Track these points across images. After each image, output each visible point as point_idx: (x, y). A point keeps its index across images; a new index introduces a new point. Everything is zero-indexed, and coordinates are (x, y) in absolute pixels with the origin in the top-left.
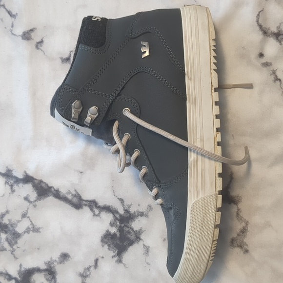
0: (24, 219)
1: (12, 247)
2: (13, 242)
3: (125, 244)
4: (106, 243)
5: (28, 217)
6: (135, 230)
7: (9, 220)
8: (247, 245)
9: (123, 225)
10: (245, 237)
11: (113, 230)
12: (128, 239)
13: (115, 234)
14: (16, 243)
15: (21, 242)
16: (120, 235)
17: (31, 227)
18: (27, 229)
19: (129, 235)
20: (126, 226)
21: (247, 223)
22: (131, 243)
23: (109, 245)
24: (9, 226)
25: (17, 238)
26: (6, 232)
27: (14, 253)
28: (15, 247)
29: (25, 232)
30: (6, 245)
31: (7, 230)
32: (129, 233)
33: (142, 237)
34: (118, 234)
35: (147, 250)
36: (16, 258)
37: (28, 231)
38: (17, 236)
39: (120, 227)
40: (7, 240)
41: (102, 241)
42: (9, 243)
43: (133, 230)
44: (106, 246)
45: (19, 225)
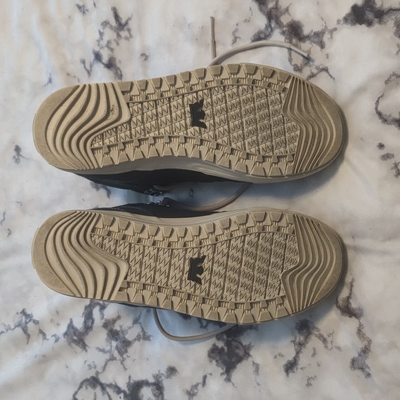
0: (135, 325)
1: (122, 356)
2: (123, 350)
3: (233, 360)
4: (213, 358)
5: (140, 323)
6: (244, 344)
7: (121, 327)
8: (369, 368)
9: (230, 339)
10: (366, 358)
11: (220, 344)
12: (237, 355)
13: (222, 349)
14: (126, 351)
15: (131, 350)
16: (228, 349)
17: (141, 334)
18: (138, 336)
19: (237, 351)
20: (233, 340)
21: (370, 342)
22: (240, 360)
23: (217, 361)
24: (120, 333)
25: (126, 346)
26: (117, 340)
27: (124, 363)
28: (125, 356)
29: (135, 340)
30: (116, 354)
31: (117, 337)
32: (238, 348)
33: (252, 353)
34: (226, 348)
35: (257, 368)
36: (125, 369)
37: (138, 338)
38: (127, 344)
39: (228, 341)
40: (117, 348)
41: (209, 356)
42: (119, 352)
43: (242, 345)
44: (214, 362)
45: (129, 332)
